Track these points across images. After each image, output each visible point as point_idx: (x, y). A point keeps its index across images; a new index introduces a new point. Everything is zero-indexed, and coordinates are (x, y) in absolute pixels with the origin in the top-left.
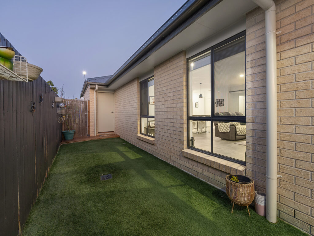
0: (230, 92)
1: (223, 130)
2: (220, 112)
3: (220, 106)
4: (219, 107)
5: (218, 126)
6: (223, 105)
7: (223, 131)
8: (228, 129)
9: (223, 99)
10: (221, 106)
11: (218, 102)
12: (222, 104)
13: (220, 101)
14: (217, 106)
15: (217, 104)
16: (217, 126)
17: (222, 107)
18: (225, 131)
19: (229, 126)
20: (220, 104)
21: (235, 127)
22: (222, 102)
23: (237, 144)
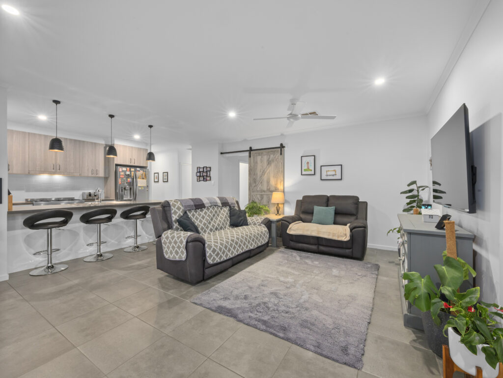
0: (222, 153)
1: (171, 253)
2: (176, 200)
3: (203, 180)
4: (203, 182)
5: (163, 241)
6: (208, 179)
7: (171, 257)
8: (182, 253)
9: (210, 168)
10: (207, 180)
11: (200, 172)
12: (207, 176)
13: (205, 170)
14: (200, 181)
15: (200, 176)
16: (161, 241)
17: (208, 182)
18: (177, 259)
19: (184, 243)
20: (203, 176)
21: (204, 245)
22: (208, 174)
23: (199, 305)
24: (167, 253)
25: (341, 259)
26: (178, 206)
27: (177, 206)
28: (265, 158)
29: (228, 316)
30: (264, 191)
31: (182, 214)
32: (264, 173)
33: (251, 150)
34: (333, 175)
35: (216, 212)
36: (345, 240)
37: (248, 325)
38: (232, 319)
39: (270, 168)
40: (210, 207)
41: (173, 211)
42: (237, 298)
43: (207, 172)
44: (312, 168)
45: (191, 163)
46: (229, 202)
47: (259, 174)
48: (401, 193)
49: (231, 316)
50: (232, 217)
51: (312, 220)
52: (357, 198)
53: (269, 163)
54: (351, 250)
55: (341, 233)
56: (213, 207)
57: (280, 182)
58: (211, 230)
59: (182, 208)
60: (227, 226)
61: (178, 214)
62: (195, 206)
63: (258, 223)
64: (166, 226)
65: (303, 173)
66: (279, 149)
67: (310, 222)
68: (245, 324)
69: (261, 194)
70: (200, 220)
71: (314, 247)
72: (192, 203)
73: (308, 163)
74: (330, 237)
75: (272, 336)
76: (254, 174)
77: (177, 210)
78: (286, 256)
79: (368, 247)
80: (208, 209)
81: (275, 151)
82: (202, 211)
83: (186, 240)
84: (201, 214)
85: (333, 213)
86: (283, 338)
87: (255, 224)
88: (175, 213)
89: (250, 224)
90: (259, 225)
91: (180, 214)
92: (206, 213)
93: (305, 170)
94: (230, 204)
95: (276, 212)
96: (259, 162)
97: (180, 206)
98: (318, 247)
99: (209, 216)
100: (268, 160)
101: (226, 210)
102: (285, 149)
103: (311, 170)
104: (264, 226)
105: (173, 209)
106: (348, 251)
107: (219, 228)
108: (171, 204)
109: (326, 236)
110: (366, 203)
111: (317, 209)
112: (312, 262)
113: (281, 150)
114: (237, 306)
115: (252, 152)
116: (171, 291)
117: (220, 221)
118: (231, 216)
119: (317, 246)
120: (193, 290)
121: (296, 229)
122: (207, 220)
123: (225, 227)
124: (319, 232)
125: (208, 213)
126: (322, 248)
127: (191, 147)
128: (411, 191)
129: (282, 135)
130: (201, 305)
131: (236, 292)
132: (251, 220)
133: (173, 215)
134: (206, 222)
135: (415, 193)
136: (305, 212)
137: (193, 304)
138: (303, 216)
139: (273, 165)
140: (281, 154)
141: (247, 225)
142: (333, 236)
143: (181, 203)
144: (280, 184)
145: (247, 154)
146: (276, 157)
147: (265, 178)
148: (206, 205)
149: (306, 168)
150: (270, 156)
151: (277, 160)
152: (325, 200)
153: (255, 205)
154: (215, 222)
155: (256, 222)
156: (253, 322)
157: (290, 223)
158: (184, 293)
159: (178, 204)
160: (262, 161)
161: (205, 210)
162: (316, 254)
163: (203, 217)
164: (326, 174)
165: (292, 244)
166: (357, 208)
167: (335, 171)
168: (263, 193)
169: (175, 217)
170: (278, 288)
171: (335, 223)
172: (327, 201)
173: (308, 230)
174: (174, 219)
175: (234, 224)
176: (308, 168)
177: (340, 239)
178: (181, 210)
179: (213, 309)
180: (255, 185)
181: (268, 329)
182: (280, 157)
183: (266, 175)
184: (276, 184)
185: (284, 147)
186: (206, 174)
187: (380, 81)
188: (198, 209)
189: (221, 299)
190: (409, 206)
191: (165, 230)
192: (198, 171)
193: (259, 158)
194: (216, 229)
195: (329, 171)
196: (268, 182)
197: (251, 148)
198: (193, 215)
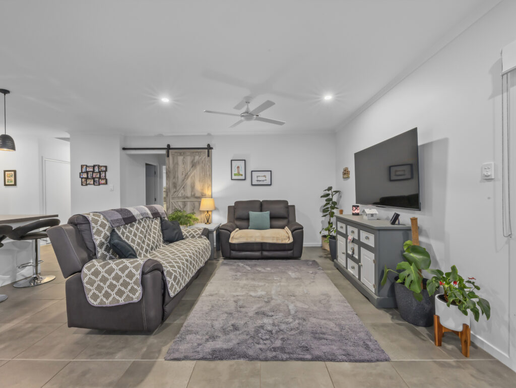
0: (124, 149)
1: (107, 295)
2: (95, 213)
3: (94, 184)
4: (93, 186)
5: (85, 281)
6: (103, 181)
7: (108, 303)
8: (133, 291)
10: (99, 184)
11: (87, 172)
12: (100, 178)
13: (96, 170)
14: (87, 185)
15: (87, 178)
16: (80, 281)
17: (101, 186)
18: (122, 301)
19: (138, 275)
20: (94, 179)
21: (162, 273)
22: (103, 175)
23: (183, 359)
24: (95, 297)
25: (284, 261)
26: (102, 222)
27: (99, 223)
28: (189, 159)
29: (234, 359)
30: (187, 197)
31: (108, 234)
32: (186, 176)
33: (169, 148)
34: (263, 181)
35: (148, 226)
36: (289, 242)
37: (266, 360)
38: (242, 361)
39: (195, 171)
40: (142, 219)
41: (94, 231)
42: (225, 331)
43: (100, 172)
44: (242, 172)
45: (69, 159)
46: (159, 211)
47: (181, 177)
48: (322, 197)
49: (240, 357)
50: (165, 231)
51: (249, 226)
52: (286, 202)
53: (194, 165)
54: (292, 251)
55: (283, 236)
56: (145, 220)
57: (208, 187)
58: (146, 251)
59: (108, 224)
60: (161, 244)
61: (103, 235)
62: (124, 219)
63: (197, 235)
64: (85, 255)
65: (234, 177)
66: (206, 151)
67: (247, 228)
68: (262, 361)
69: (184, 200)
70: (132, 239)
71: (258, 254)
72: (119, 216)
73: (238, 167)
74: (275, 241)
75: (300, 363)
76: (174, 178)
77: (101, 229)
78: (234, 267)
79: (304, 246)
80: (140, 223)
81: (201, 152)
82: (132, 226)
83: (140, 271)
84: (132, 231)
85: (268, 217)
86: (312, 360)
87: (193, 237)
88: (99, 233)
89: (187, 237)
90: (199, 237)
91: (105, 234)
92: (137, 229)
93: (235, 175)
94: (160, 214)
95: (206, 221)
96: (180, 163)
97: (105, 222)
98: (262, 253)
99: (142, 232)
100: (192, 162)
101: (158, 221)
102: (213, 150)
103: (242, 175)
104: (205, 237)
105: (95, 227)
106: (290, 253)
107: (154, 247)
108: (90, 219)
109: (270, 241)
110: (293, 206)
111: (253, 214)
112: (264, 269)
113: (208, 152)
114: (235, 342)
115: (170, 151)
116: (119, 355)
117: (154, 238)
118: (162, 230)
119: (260, 252)
120: (155, 341)
121: (238, 236)
122: (140, 238)
123: (160, 245)
124: (263, 237)
125: (141, 228)
126: (266, 253)
127: (68, 136)
128: (328, 195)
129: (209, 135)
130: (186, 358)
131: (218, 325)
132: (188, 233)
133: (95, 237)
134: (139, 241)
135: (330, 197)
136: (240, 219)
137: (171, 362)
138: (238, 223)
139: (198, 168)
140: (208, 156)
141: (183, 239)
142: (277, 240)
143: (104, 216)
144: (208, 190)
145: (164, 152)
146: (203, 159)
147: (189, 182)
148: (138, 218)
149: (236, 172)
150: (194, 157)
151: (204, 162)
152: (258, 205)
153: (180, 214)
154: (149, 240)
155: (195, 234)
156: (270, 354)
157: (231, 232)
158: (145, 349)
159: (101, 219)
160: (184, 163)
161: (136, 225)
162: (260, 261)
163: (135, 235)
164: (256, 179)
165: (234, 253)
166: (288, 212)
167: (265, 176)
168: (186, 200)
169: (98, 239)
170: (258, 306)
171: (272, 227)
172: (261, 206)
173: (251, 237)
174: (97, 243)
175: (168, 240)
176: (239, 173)
177: (284, 242)
178: (107, 228)
179: (208, 357)
180: (175, 190)
181: (292, 355)
182: (207, 159)
183: (189, 179)
184: (202, 190)
185: (212, 148)
186: (98, 176)
187: (328, 97)
188: (127, 224)
189: (207, 340)
190: (325, 207)
191: (84, 262)
192: (84, 170)
193: (180, 158)
194: (152, 249)
195: (259, 176)
196: (193, 187)
197: (169, 146)
198: (123, 233)
